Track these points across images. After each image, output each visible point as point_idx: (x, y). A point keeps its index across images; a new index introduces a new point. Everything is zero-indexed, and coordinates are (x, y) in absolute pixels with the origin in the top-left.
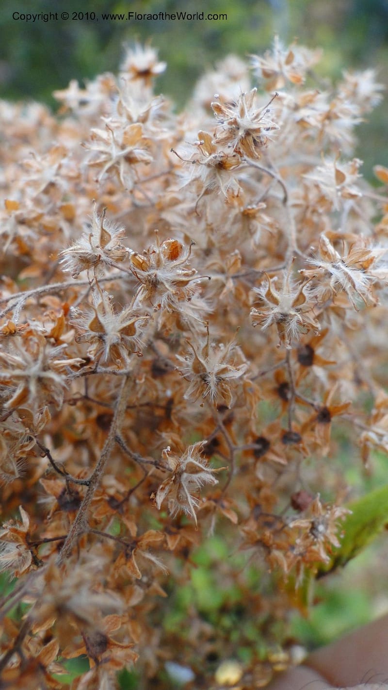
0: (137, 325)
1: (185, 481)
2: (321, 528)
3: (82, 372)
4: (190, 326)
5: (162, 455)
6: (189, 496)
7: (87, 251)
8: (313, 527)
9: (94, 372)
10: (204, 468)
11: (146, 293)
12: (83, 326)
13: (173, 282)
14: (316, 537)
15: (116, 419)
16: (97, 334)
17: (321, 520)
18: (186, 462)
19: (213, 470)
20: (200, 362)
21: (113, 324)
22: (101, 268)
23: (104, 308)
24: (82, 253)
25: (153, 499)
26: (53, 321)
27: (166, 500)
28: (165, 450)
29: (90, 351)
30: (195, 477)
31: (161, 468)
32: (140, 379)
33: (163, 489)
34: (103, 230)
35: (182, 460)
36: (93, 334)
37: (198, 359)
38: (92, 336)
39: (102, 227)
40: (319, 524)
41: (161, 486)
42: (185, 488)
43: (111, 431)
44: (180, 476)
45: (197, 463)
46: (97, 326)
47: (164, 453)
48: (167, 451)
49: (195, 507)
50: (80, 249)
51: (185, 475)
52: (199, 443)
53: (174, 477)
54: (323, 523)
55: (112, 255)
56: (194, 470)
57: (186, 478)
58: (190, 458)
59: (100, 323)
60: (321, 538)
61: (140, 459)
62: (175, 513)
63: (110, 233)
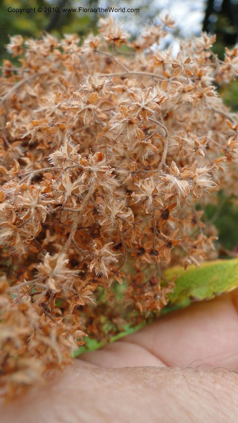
0: (79, 189)
1: (103, 260)
2: (159, 297)
3: (56, 209)
4: (108, 192)
5: (93, 248)
6: (104, 266)
7: (61, 155)
8: (155, 296)
9: (62, 210)
10: (112, 254)
11: (86, 176)
12: (56, 188)
13: (98, 172)
14: (156, 300)
15: (72, 232)
16: (62, 192)
17: (159, 294)
18: (103, 252)
19: (116, 255)
20: (108, 208)
21: (70, 188)
22: (67, 163)
23: (66, 181)
24: (58, 156)
25: (88, 268)
26: (46, 185)
27: (94, 268)
28: (94, 246)
29: (58, 199)
30: (108, 258)
31: (92, 255)
32: (85, 214)
33: (93, 263)
34: (68, 146)
35: (101, 250)
36: (61, 191)
37: (107, 207)
38: (60, 192)
39: (68, 145)
40: (158, 295)
41: (92, 262)
42: (103, 263)
43: (70, 237)
44: (101, 258)
45: (108, 252)
46: (62, 188)
47: (94, 247)
48: (95, 246)
49: (107, 271)
50: (58, 154)
51: (103, 258)
52: (109, 243)
53: (98, 258)
54: (160, 295)
55: (72, 157)
56: (107, 255)
57: (104, 259)
58: (105, 249)
59: (63, 187)
60: (158, 301)
61: (82, 250)
62: (98, 274)
63: (72, 147)
